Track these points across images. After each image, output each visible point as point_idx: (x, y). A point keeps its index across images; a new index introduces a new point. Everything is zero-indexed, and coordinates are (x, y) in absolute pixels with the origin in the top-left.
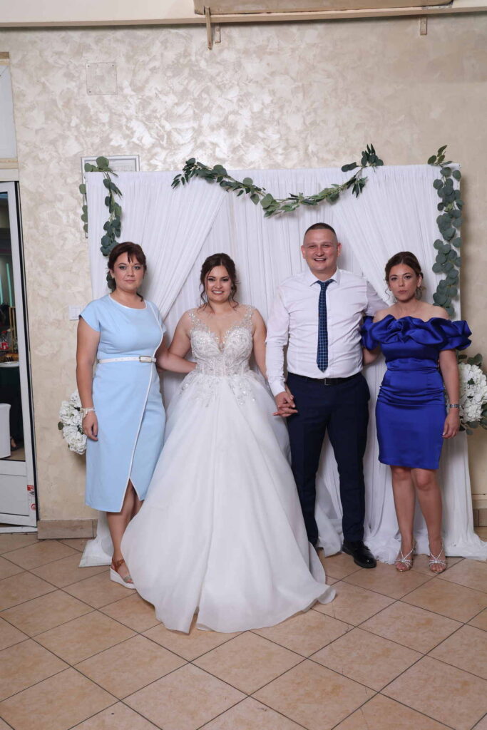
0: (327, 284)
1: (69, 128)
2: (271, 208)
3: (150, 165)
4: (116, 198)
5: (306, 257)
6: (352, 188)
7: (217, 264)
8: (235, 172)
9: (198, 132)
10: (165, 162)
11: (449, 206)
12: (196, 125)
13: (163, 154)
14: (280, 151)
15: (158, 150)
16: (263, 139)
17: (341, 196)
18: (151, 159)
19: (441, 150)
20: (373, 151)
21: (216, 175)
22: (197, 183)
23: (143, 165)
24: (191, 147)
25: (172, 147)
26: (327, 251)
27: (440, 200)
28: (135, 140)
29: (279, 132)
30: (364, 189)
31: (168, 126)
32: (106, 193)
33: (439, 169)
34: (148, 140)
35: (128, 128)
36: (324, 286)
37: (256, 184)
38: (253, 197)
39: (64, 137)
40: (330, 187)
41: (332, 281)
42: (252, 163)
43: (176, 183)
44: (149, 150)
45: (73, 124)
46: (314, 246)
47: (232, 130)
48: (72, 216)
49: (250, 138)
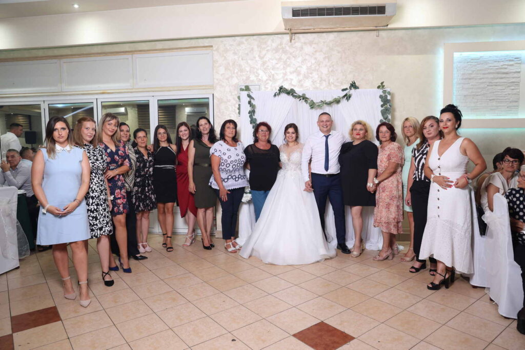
0: (328, 136)
1: (234, 73)
2: (312, 105)
3: (265, 87)
4: (252, 101)
5: (319, 126)
6: (345, 98)
7: (291, 127)
8: (299, 91)
9: (285, 74)
10: (271, 86)
11: (386, 106)
12: (284, 72)
13: (270, 83)
14: (318, 82)
15: (269, 81)
16: (312, 77)
17: (341, 101)
18: (266, 85)
19: (382, 83)
20: (355, 83)
21: (291, 93)
22: (283, 95)
23: (263, 88)
24: (282, 80)
25: (274, 80)
26: (328, 123)
27: (382, 103)
28: (260, 78)
29: (318, 74)
30: (351, 98)
31: (273, 72)
32: (248, 99)
33: (382, 90)
34: (265, 78)
35: (257, 73)
36: (327, 137)
37: (307, 96)
38: (306, 101)
39: (232, 77)
40: (337, 97)
41: (330, 135)
42: (306, 87)
43: (275, 95)
44: (265, 82)
45: (236, 72)
46: (323, 121)
47: (299, 74)
48: (234, 108)
49: (306, 77)
